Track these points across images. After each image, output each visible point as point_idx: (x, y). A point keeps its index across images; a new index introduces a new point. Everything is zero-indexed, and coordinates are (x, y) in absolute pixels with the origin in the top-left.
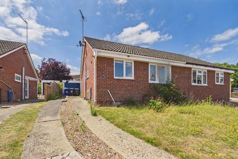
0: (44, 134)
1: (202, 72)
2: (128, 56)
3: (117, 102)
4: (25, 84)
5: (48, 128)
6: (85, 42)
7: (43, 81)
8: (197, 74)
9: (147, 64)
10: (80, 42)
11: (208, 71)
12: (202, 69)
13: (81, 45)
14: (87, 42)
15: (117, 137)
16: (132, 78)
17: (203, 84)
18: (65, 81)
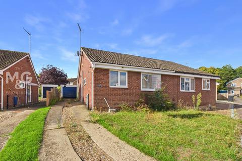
0: (53, 144)
1: (190, 79)
2: (123, 67)
3: (113, 108)
4: (28, 89)
5: (55, 136)
6: (82, 52)
7: (43, 86)
8: (185, 81)
9: (139, 73)
10: (78, 52)
11: (195, 78)
12: (190, 77)
13: (78, 54)
14: (84, 53)
15: (116, 146)
16: (126, 86)
17: (190, 91)
18: (63, 86)
